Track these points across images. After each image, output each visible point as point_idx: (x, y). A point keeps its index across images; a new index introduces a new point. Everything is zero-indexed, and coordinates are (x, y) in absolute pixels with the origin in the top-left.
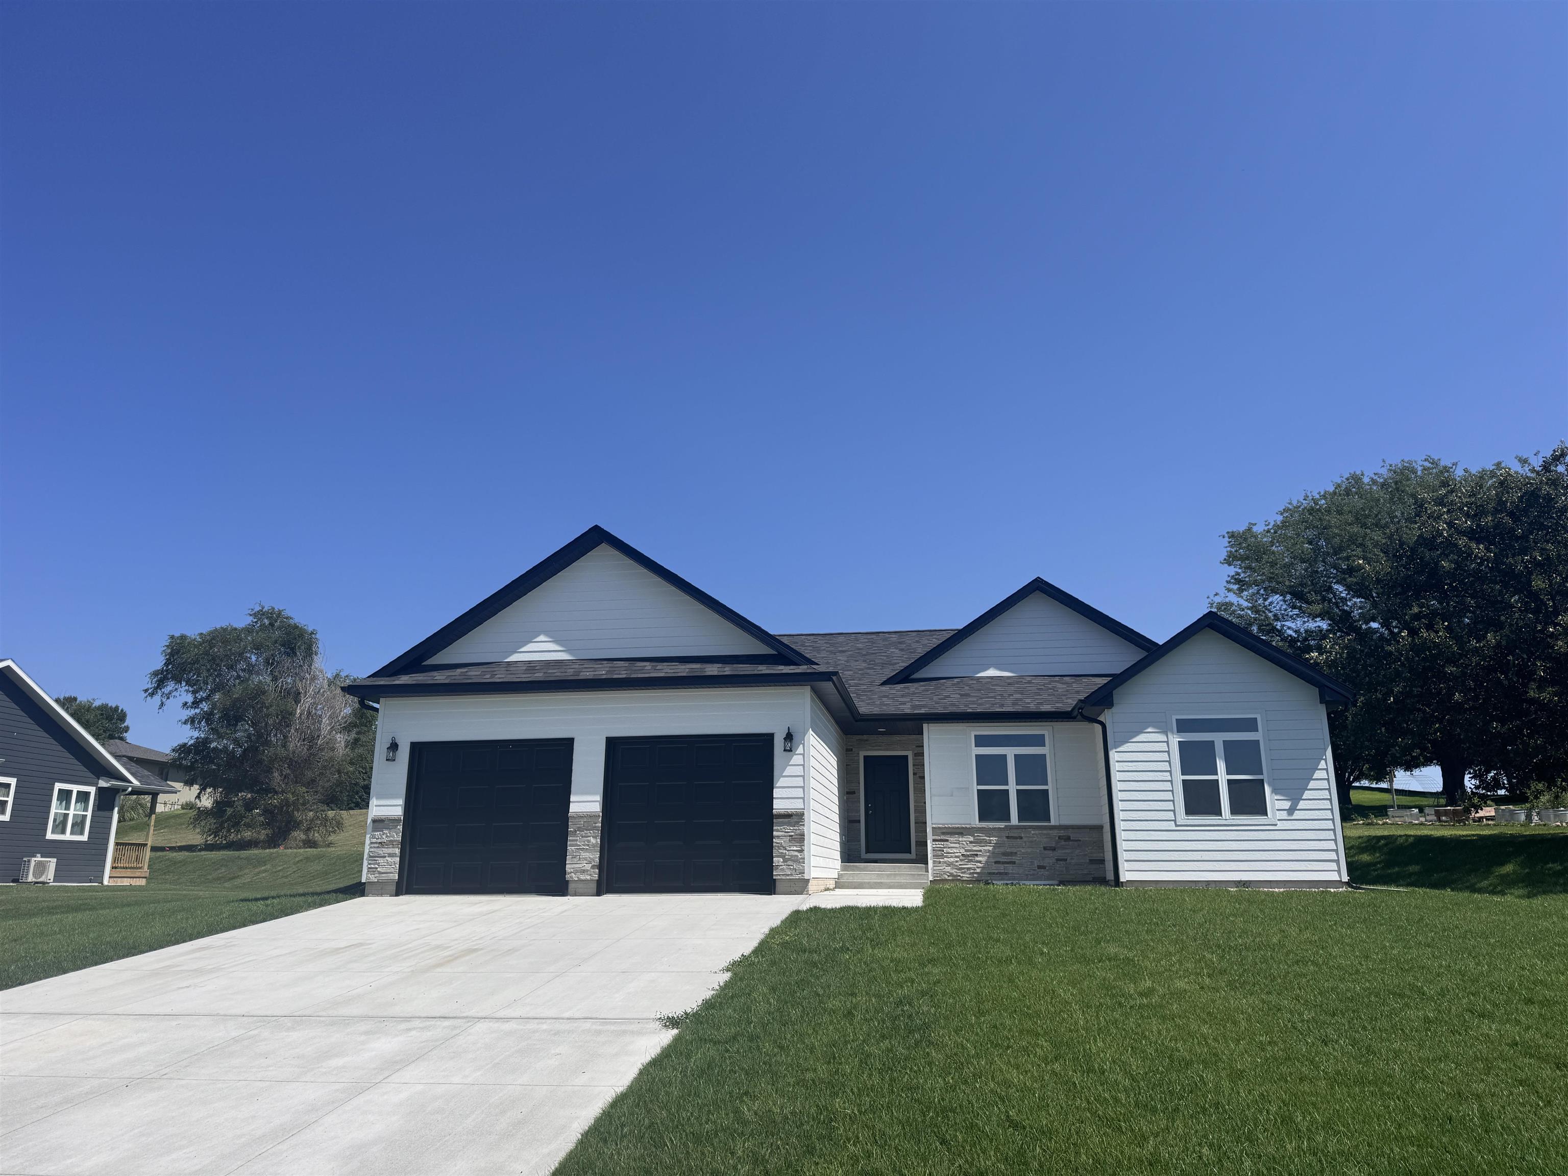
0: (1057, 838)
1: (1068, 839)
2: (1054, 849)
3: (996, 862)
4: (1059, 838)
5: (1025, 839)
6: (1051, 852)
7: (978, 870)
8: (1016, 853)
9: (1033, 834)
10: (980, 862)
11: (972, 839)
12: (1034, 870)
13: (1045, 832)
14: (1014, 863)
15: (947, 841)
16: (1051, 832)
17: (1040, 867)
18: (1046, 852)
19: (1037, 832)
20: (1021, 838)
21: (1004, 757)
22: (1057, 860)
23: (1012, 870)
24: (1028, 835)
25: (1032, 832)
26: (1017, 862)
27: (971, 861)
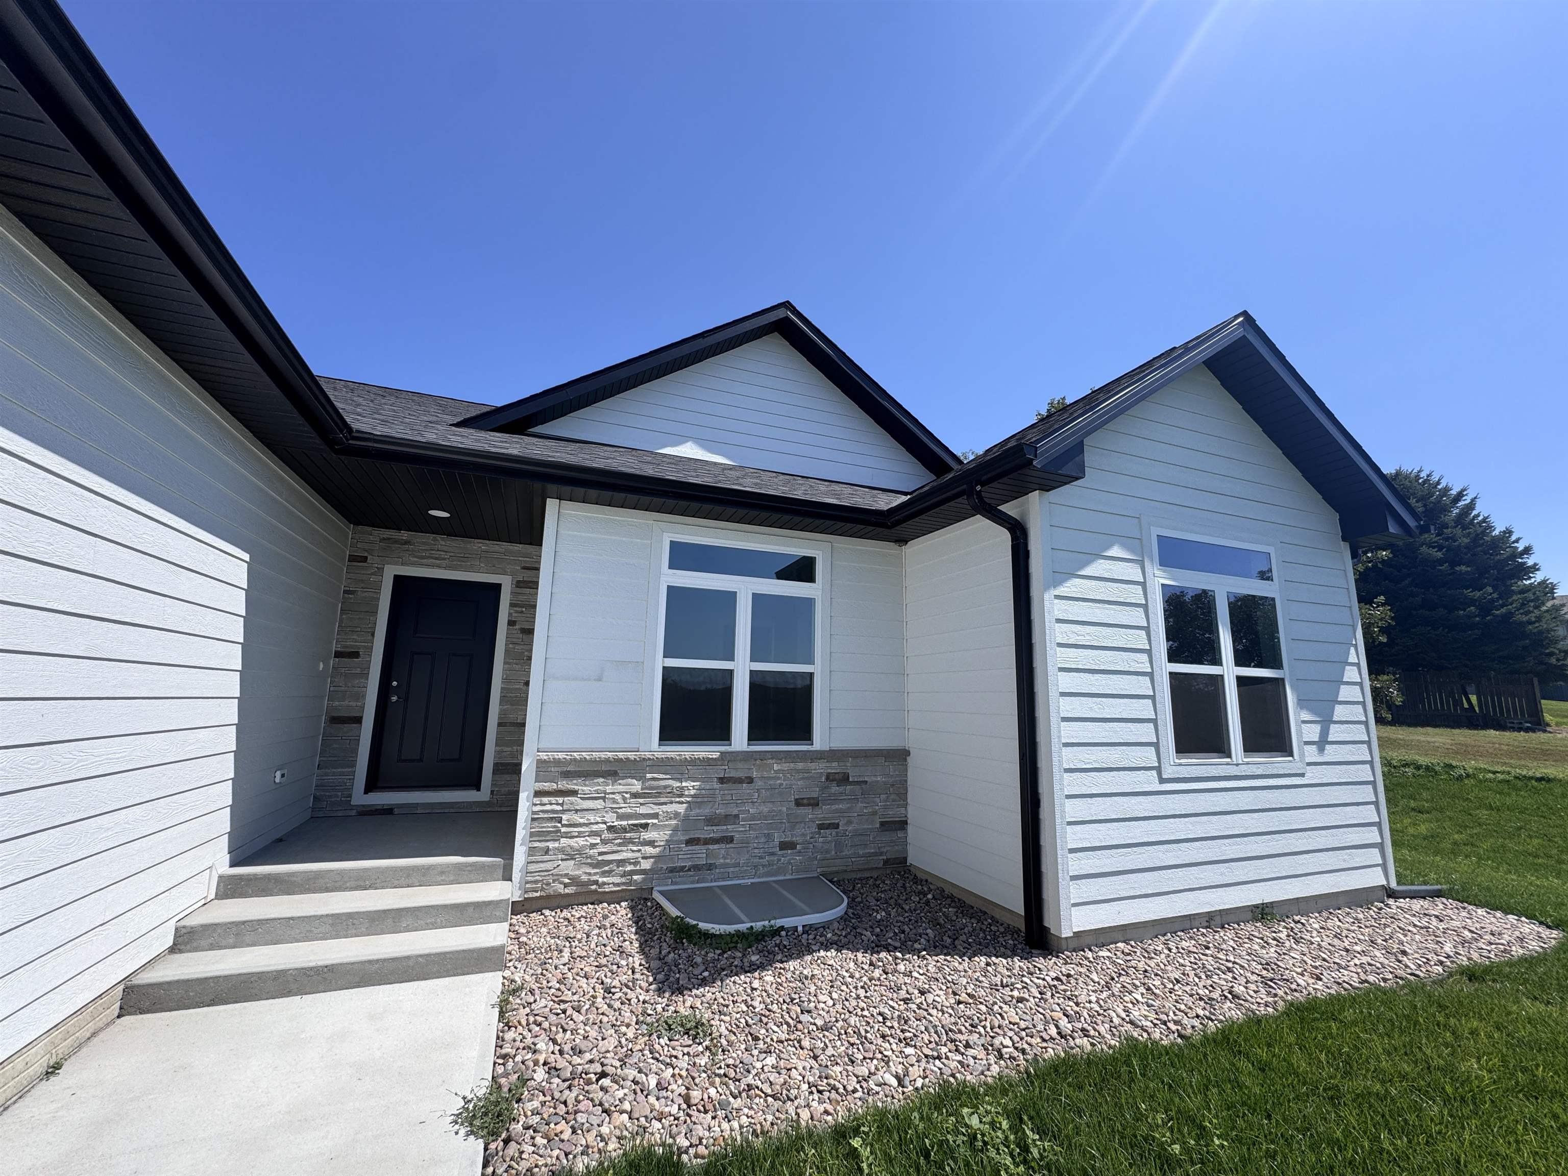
0: (823, 779)
1: (844, 779)
2: (814, 803)
3: (689, 842)
4: (827, 779)
5: (759, 783)
6: (808, 810)
7: (646, 865)
8: (737, 816)
9: (777, 772)
10: (651, 843)
11: (637, 786)
12: (773, 854)
13: (800, 765)
14: (730, 840)
15: (574, 793)
16: (812, 766)
17: (784, 846)
18: (802, 811)
19: (786, 766)
20: (750, 780)
21: (730, 597)
22: (821, 827)
23: (724, 858)
24: (765, 774)
25: (776, 767)
26: (737, 836)
27: (631, 841)
